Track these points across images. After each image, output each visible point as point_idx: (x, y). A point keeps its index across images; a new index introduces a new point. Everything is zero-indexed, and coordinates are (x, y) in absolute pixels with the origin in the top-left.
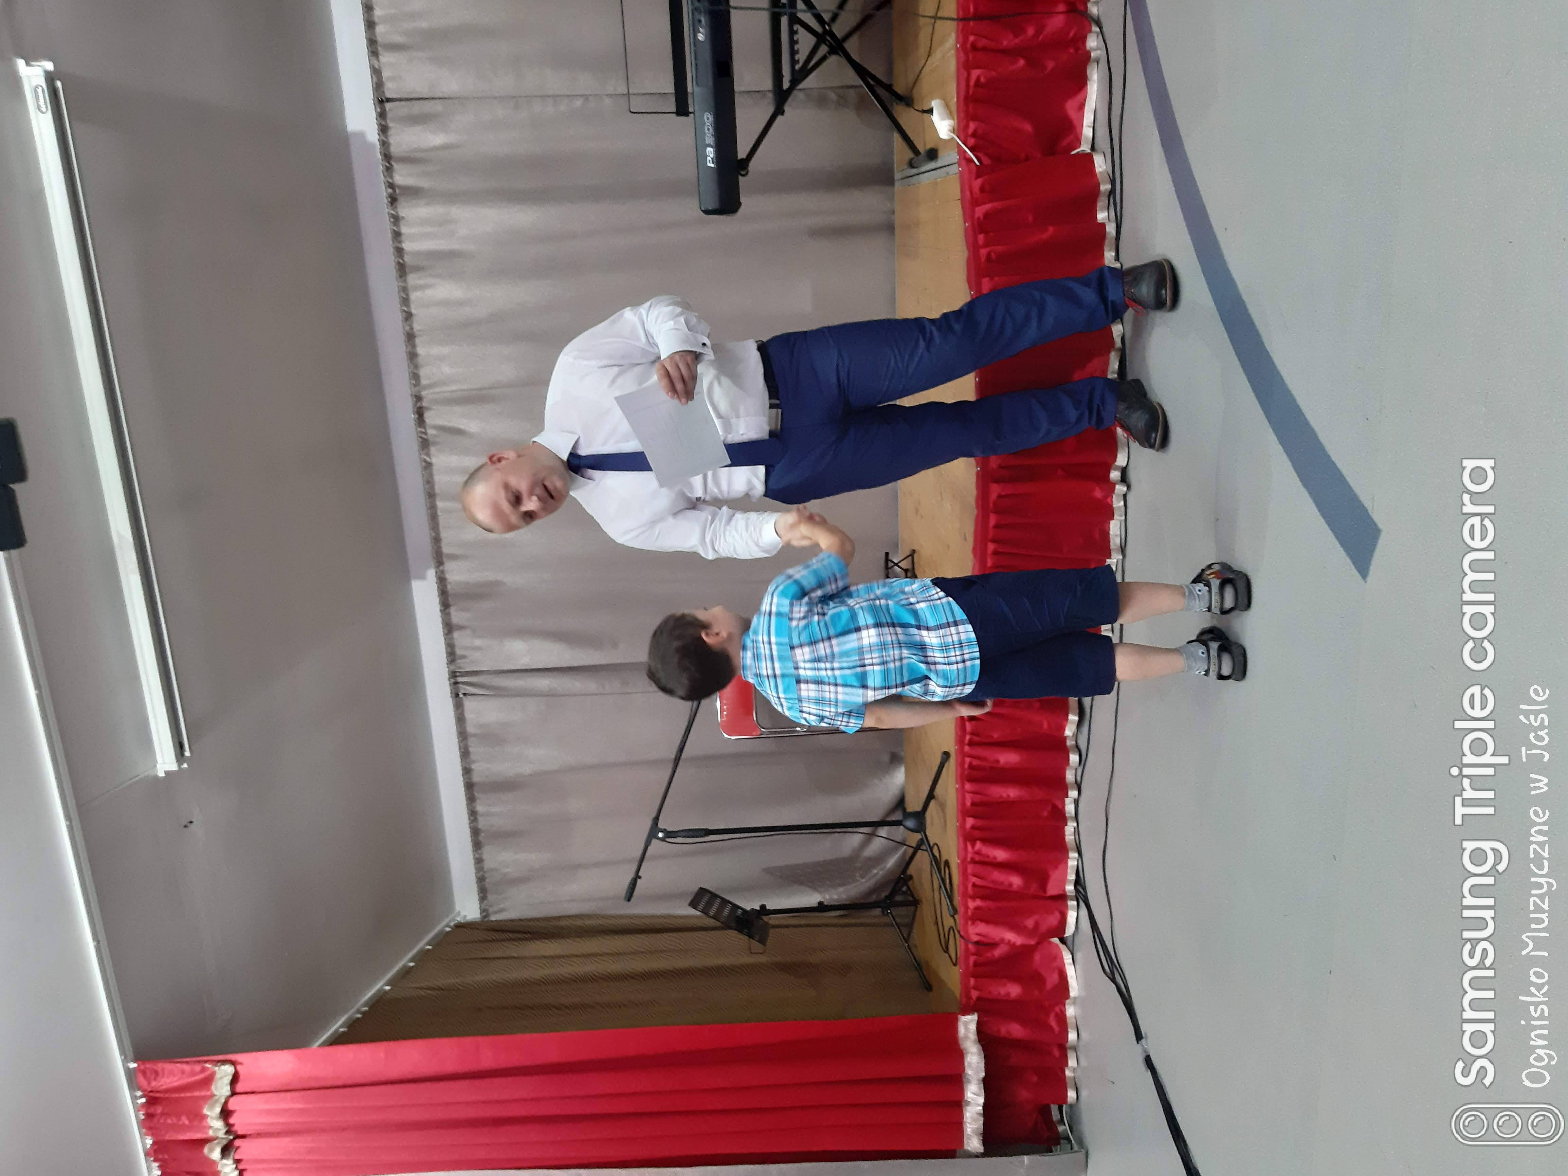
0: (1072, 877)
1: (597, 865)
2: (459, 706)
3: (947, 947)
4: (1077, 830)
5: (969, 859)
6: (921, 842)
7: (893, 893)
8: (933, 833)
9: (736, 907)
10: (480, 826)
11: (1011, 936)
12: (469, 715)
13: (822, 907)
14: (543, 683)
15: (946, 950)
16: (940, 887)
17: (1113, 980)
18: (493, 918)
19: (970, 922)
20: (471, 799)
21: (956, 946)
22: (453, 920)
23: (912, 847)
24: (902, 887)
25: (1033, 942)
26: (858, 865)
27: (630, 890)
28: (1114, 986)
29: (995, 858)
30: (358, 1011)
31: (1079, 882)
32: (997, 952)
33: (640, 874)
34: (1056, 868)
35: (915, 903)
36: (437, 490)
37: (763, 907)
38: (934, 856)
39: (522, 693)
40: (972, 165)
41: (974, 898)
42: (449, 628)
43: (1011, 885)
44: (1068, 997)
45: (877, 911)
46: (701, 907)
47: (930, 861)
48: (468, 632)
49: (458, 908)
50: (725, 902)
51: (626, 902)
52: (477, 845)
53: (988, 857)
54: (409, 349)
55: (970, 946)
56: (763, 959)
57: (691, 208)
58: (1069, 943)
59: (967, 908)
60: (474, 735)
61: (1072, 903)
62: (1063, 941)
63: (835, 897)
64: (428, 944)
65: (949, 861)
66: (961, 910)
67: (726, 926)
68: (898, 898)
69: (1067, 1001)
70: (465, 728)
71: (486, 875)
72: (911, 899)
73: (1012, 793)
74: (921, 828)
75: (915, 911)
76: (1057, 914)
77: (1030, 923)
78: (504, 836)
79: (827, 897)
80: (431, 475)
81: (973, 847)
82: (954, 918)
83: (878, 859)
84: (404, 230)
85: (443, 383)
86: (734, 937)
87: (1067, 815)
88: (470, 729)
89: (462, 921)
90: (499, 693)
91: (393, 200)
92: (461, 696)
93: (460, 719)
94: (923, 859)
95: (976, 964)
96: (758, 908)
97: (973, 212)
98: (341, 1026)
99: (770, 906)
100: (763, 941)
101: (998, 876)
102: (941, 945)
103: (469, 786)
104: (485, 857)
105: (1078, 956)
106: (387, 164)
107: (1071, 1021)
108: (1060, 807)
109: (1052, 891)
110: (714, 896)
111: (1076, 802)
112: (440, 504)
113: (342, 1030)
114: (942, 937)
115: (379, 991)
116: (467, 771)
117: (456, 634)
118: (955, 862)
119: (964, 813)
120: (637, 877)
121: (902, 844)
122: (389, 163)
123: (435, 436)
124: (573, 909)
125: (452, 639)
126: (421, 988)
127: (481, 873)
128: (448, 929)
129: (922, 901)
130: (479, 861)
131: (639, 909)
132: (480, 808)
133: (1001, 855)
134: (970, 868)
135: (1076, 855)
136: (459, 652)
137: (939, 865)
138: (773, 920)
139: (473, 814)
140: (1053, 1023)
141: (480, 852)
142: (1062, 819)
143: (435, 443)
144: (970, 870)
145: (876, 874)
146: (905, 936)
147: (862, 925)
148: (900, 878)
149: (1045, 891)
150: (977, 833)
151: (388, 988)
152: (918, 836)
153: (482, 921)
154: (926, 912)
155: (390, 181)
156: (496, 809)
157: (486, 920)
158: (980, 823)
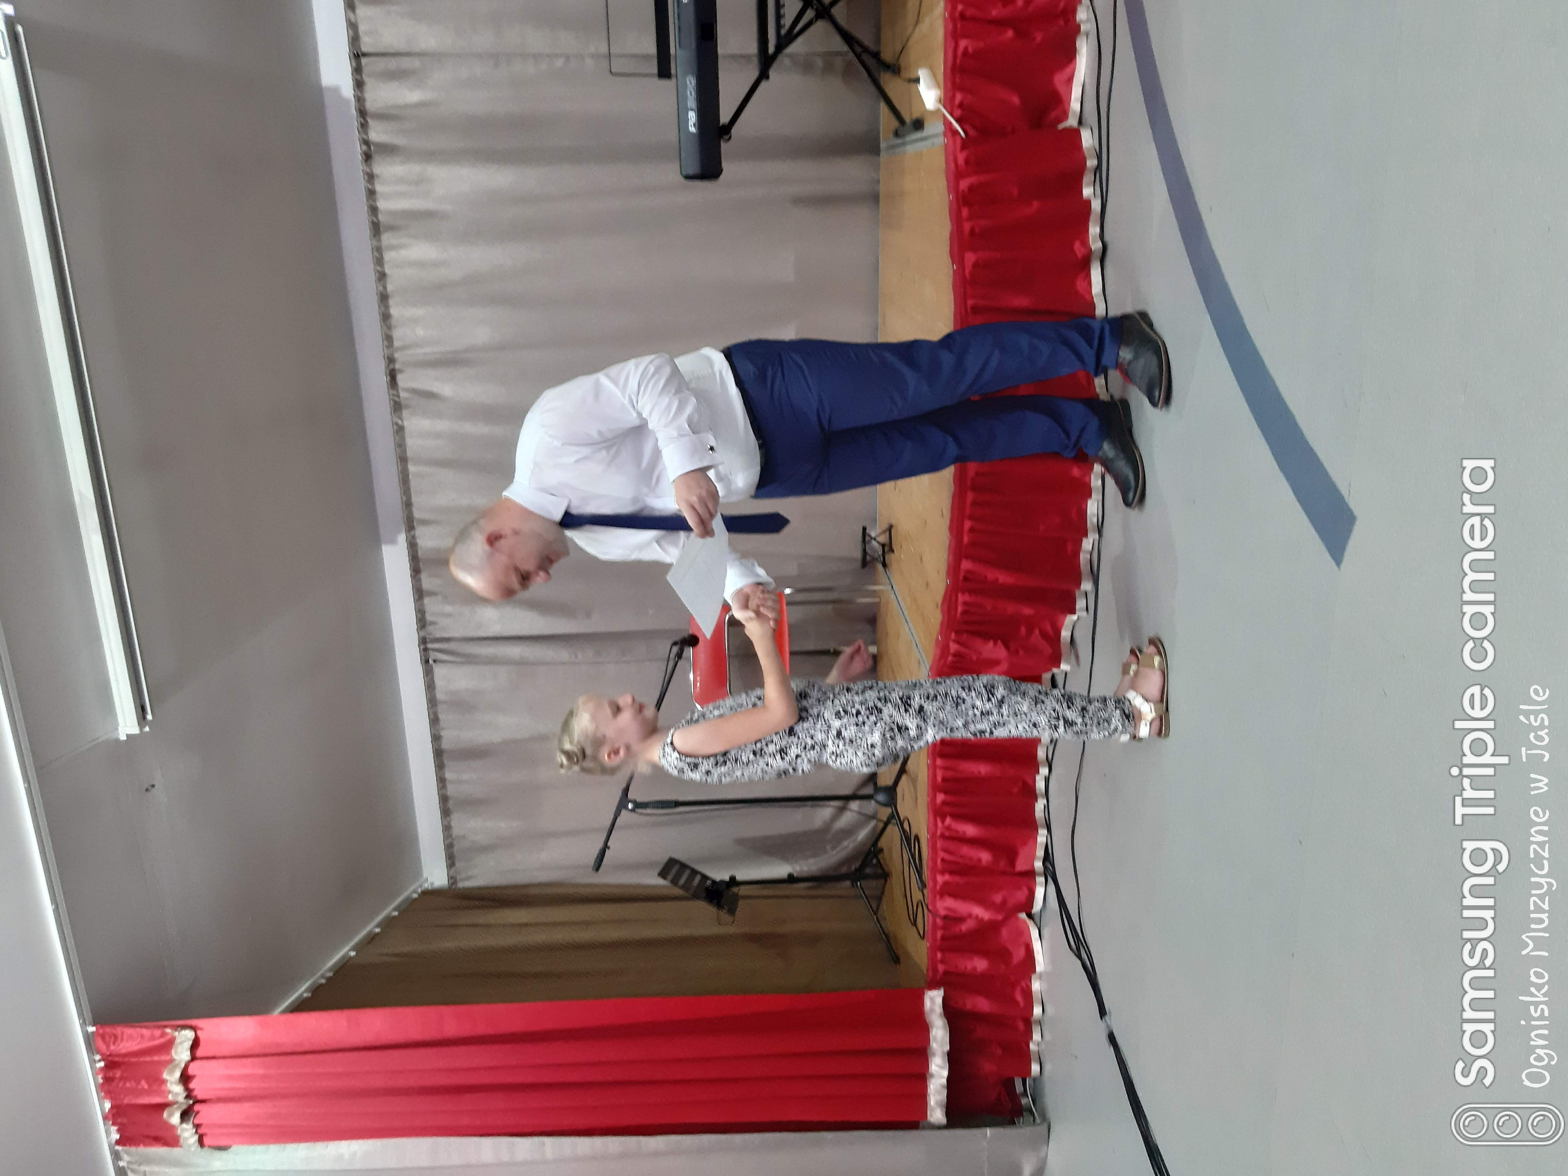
0: (1040, 853)
1: (568, 833)
2: (428, 672)
3: (915, 921)
4: (1047, 807)
5: (939, 833)
6: (891, 817)
7: (864, 865)
8: (904, 808)
9: (705, 877)
10: (449, 793)
11: (979, 911)
12: (439, 682)
13: (791, 879)
14: (515, 651)
15: (915, 924)
16: (910, 861)
17: (1079, 956)
18: (461, 885)
19: (938, 897)
20: (440, 766)
21: (925, 920)
22: (421, 886)
23: (881, 820)
24: (872, 859)
25: (1000, 917)
26: (829, 836)
27: (598, 860)
28: (1079, 962)
29: (964, 833)
30: (322, 976)
31: (1048, 858)
32: (964, 927)
33: (609, 844)
34: (1025, 843)
35: (884, 875)
36: (409, 453)
37: (733, 879)
38: (904, 831)
39: (492, 661)
40: (958, 138)
41: (943, 873)
42: (419, 594)
43: (980, 860)
44: (1034, 971)
45: (848, 883)
46: (670, 877)
47: (899, 835)
48: (440, 598)
49: (425, 876)
50: (694, 872)
51: (594, 873)
52: (446, 812)
53: (957, 832)
54: (383, 309)
55: (938, 920)
56: (731, 930)
57: (672, 173)
58: (1037, 919)
59: (935, 881)
60: (445, 702)
61: (1040, 880)
62: (1030, 916)
63: (805, 868)
64: (395, 909)
65: (919, 835)
66: (929, 884)
67: (695, 896)
68: (868, 870)
69: (1033, 977)
70: (435, 694)
71: (455, 843)
72: (880, 871)
73: (982, 769)
74: (892, 801)
75: (885, 884)
76: (1025, 891)
77: (998, 898)
78: (473, 804)
79: (798, 868)
80: (403, 438)
81: (943, 822)
82: (923, 893)
83: (848, 832)
84: (379, 188)
85: (417, 345)
86: (703, 908)
87: (1038, 791)
88: (440, 695)
89: (430, 888)
90: (470, 660)
91: (368, 157)
92: (431, 662)
93: (430, 686)
94: (893, 831)
95: (943, 938)
96: (727, 878)
97: (958, 184)
98: (305, 991)
99: (739, 877)
100: (732, 912)
101: (966, 850)
102: (910, 919)
103: (439, 754)
104: (453, 824)
105: (1046, 932)
106: (362, 120)
107: (1036, 996)
108: (1030, 782)
109: (1020, 866)
110: (683, 866)
111: (1047, 780)
112: (412, 468)
113: (305, 995)
114: (911, 913)
115: (343, 957)
116: (436, 738)
117: (427, 601)
118: (924, 837)
119: (935, 788)
120: (606, 847)
121: (873, 817)
122: (364, 119)
123: (407, 399)
124: (543, 877)
125: (422, 605)
126: (387, 955)
127: (450, 840)
128: (415, 896)
129: (892, 875)
130: (447, 828)
131: (608, 878)
132: (449, 775)
133: (970, 830)
134: (939, 844)
135: (1046, 831)
136: (429, 618)
137: (909, 840)
138: (743, 891)
139: (442, 781)
140: (1019, 997)
141: (448, 819)
142: (1033, 795)
143: (407, 407)
144: (939, 845)
145: (846, 847)
146: (875, 909)
147: (832, 897)
148: (869, 853)
149: (1014, 866)
150: (947, 809)
151: (353, 954)
152: (888, 811)
153: (450, 887)
154: (895, 886)
155: (365, 137)
156: (466, 777)
157: (454, 887)
158: (949, 798)
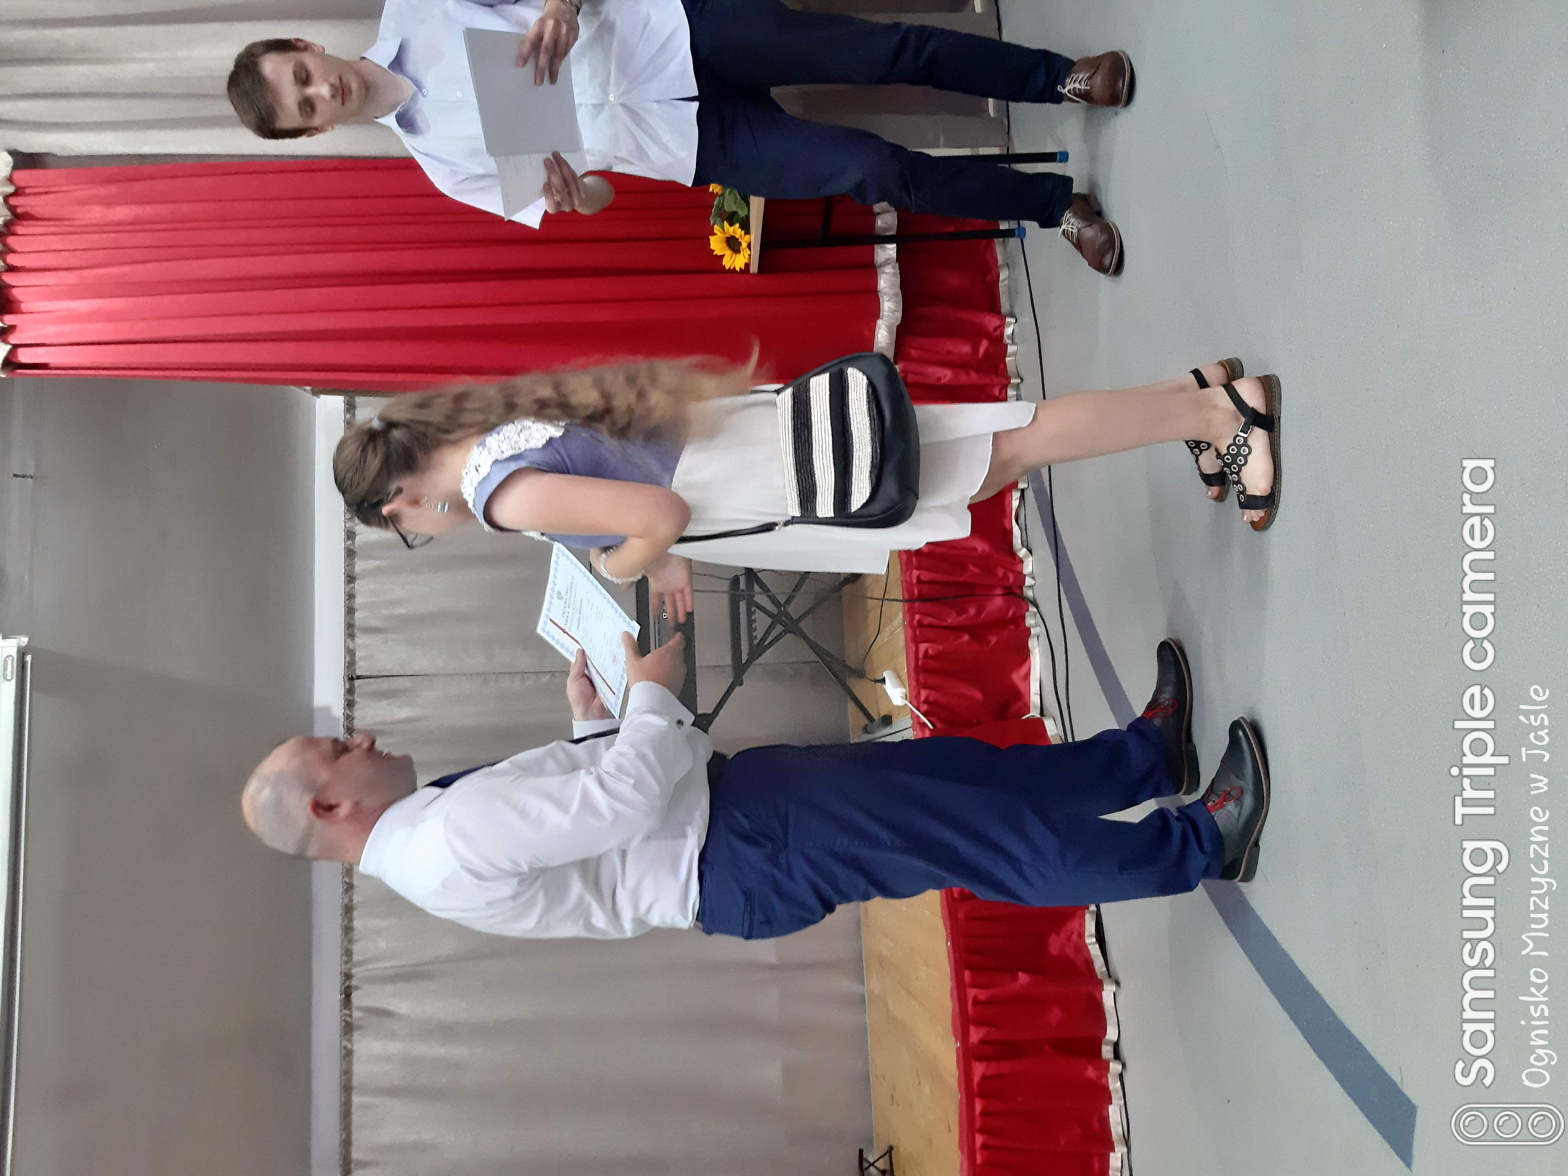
36: (355, 1081)
80: (350, 1063)
85: (377, 959)
123: (360, 1019)
143: (360, 1028)
